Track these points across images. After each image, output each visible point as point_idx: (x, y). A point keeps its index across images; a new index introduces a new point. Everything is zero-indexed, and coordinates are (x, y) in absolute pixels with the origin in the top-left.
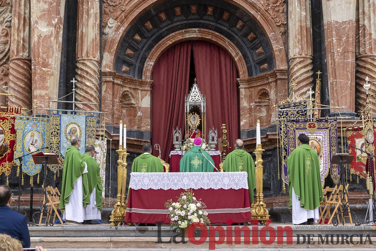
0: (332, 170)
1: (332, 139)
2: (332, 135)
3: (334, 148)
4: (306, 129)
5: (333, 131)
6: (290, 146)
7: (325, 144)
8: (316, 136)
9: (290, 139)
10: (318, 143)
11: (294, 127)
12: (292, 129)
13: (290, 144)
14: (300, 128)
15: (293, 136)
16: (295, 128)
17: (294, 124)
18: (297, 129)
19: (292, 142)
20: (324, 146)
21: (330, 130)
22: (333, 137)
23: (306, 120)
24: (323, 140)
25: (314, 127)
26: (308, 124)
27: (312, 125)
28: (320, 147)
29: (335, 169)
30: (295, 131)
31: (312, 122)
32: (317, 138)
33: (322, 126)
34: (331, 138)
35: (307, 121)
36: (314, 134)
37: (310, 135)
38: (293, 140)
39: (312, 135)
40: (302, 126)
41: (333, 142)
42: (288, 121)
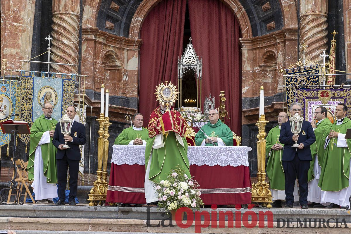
4: (318, 98)
5: (349, 101)
8: (329, 107)
10: (332, 115)
11: (304, 95)
12: (302, 98)
14: (311, 97)
16: (305, 97)
17: (304, 92)
18: (307, 98)
21: (345, 100)
23: (318, 87)
25: (327, 96)
26: (320, 92)
27: (325, 94)
28: (334, 119)
30: (304, 100)
31: (325, 91)
32: (330, 108)
33: (336, 95)
35: (319, 89)
36: (327, 105)
39: (324, 105)
40: (313, 94)
42: (297, 89)
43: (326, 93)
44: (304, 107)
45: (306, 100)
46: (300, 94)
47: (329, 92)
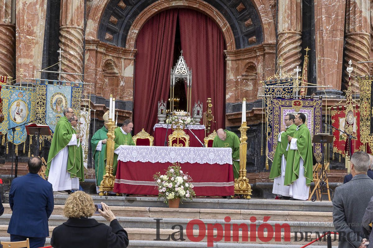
0: (315, 148)
1: (317, 118)
2: (317, 114)
3: (318, 127)
4: (292, 106)
5: (318, 110)
6: (275, 123)
7: (309, 122)
9: (275, 116)
11: (280, 104)
12: (278, 106)
13: (274, 121)
14: (286, 105)
15: (278, 113)
16: (281, 105)
17: (280, 101)
18: (283, 106)
19: (277, 119)
20: (308, 124)
21: (315, 109)
22: (317, 115)
23: (292, 97)
24: (308, 118)
25: (299, 105)
26: (293, 101)
27: (297, 103)
29: (318, 147)
30: (280, 108)
31: (297, 100)
33: (307, 105)
34: (316, 116)
35: (292, 98)
37: (295, 112)
38: (278, 117)
40: (288, 103)
41: (318, 120)
42: (274, 98)
43: (299, 102)
44: (279, 114)
45: (282, 108)
46: (276, 103)
47: (301, 102)
